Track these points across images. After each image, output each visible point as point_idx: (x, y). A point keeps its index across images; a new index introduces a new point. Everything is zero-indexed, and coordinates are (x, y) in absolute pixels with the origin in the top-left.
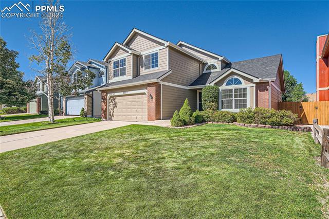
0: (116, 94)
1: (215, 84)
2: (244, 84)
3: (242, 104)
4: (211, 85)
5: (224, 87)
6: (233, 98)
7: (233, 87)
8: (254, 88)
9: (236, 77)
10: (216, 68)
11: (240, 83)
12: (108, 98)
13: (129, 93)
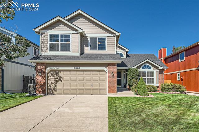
0: (61, 68)
1: (136, 67)
2: (153, 70)
3: (151, 81)
4: (134, 68)
5: (141, 70)
6: (147, 77)
7: (146, 70)
8: (158, 72)
9: (148, 64)
10: (123, 56)
11: (150, 68)
12: (47, 72)
13: (82, 68)
